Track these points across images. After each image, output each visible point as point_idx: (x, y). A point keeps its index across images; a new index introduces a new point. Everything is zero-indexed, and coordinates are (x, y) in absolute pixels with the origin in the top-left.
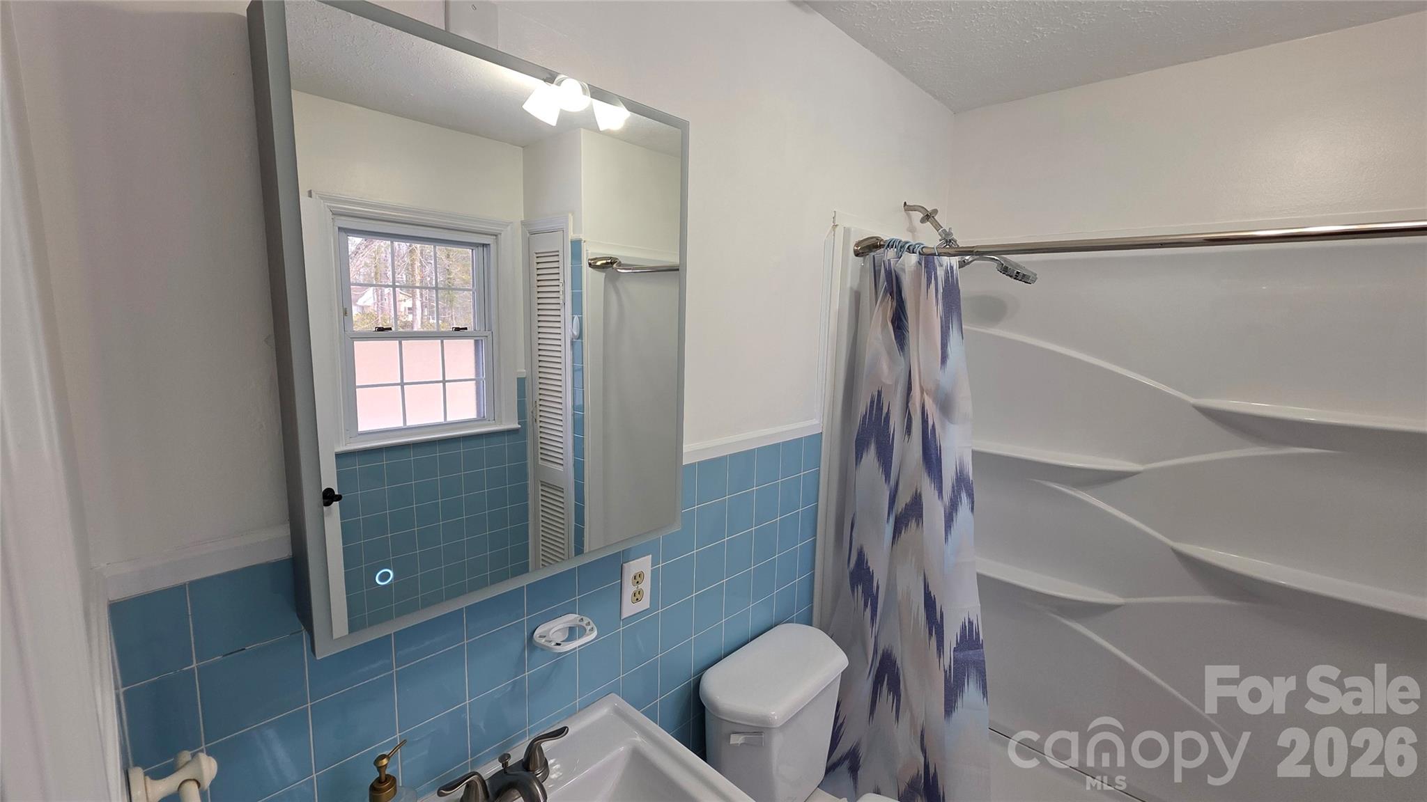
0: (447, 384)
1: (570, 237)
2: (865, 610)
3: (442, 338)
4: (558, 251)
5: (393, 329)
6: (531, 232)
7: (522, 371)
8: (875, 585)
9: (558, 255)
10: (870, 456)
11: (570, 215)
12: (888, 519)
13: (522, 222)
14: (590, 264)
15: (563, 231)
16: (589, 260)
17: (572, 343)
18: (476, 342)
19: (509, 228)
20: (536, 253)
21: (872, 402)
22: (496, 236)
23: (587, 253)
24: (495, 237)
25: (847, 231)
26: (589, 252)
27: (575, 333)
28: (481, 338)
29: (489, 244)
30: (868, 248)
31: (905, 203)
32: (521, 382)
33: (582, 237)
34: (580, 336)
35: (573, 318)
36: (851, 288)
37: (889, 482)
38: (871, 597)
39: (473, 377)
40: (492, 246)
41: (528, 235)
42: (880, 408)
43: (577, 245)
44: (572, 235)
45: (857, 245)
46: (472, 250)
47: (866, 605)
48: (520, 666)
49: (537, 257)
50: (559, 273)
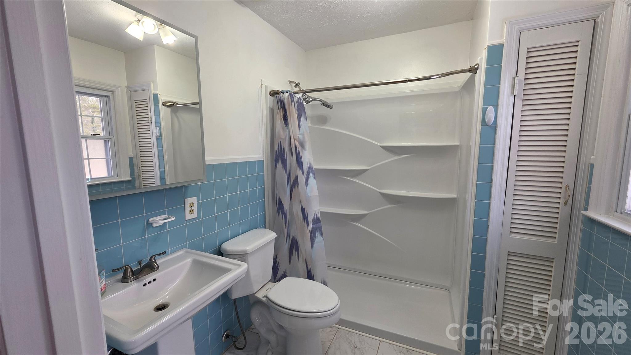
0: (90, 160)
1: (152, 93)
2: (282, 219)
3: (86, 139)
4: (147, 99)
6: (131, 91)
7: (131, 154)
8: (285, 209)
9: (147, 101)
10: (280, 165)
11: (152, 83)
12: (287, 186)
13: (126, 87)
14: (163, 104)
15: (149, 90)
16: (162, 102)
17: (157, 139)
18: (105, 141)
19: (119, 89)
20: (135, 101)
21: (279, 145)
22: (112, 92)
23: (161, 100)
24: (112, 93)
25: (266, 87)
26: (162, 99)
27: (158, 134)
28: (108, 139)
29: (109, 96)
30: (274, 93)
31: (289, 80)
32: (131, 159)
33: (158, 92)
34: (161, 135)
35: (156, 128)
36: (270, 107)
37: (286, 173)
38: (284, 214)
39: (105, 157)
40: (111, 97)
41: (130, 92)
42: (281, 147)
43: (156, 96)
44: (153, 92)
45: (270, 92)
46: (100, 98)
47: (283, 217)
48: (143, 233)
49: (136, 102)
50: (148, 109)
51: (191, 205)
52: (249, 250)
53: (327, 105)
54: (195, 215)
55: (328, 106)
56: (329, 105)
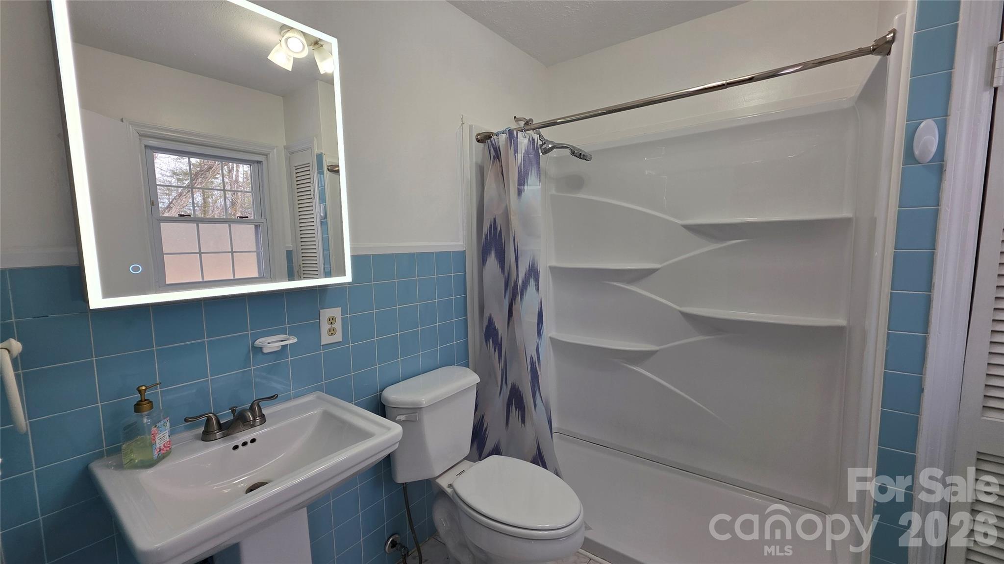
0: (234, 254)
1: (315, 153)
2: (494, 354)
3: (229, 223)
4: (309, 164)
5: (192, 216)
6: (291, 152)
7: (290, 246)
8: (500, 337)
9: (309, 166)
10: (492, 260)
11: (315, 138)
12: (505, 296)
13: (284, 147)
14: (328, 169)
15: (311, 149)
16: (328, 166)
17: (321, 223)
18: (256, 227)
19: (275, 150)
20: (295, 167)
21: (491, 225)
22: (266, 155)
23: (326, 162)
24: (265, 157)
25: (471, 127)
26: (327, 161)
27: (322, 215)
28: (260, 224)
29: (262, 161)
30: (485, 138)
31: (515, 117)
32: (289, 254)
33: (323, 151)
34: (326, 217)
35: (320, 206)
36: (476, 163)
37: (504, 274)
38: (498, 345)
39: (255, 250)
40: (263, 162)
41: (289, 155)
42: (496, 228)
43: (320, 157)
44: (316, 151)
45: (477, 135)
46: (251, 165)
47: (495, 351)
48: (247, 363)
49: (296, 169)
50: (310, 178)
51: (331, 320)
52: (424, 402)
53: (581, 154)
54: (338, 337)
55: (581, 157)
56: (584, 155)
